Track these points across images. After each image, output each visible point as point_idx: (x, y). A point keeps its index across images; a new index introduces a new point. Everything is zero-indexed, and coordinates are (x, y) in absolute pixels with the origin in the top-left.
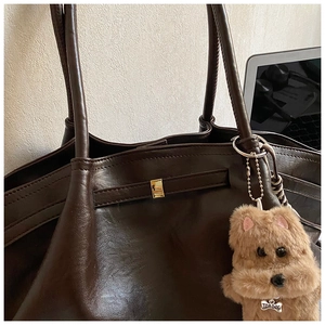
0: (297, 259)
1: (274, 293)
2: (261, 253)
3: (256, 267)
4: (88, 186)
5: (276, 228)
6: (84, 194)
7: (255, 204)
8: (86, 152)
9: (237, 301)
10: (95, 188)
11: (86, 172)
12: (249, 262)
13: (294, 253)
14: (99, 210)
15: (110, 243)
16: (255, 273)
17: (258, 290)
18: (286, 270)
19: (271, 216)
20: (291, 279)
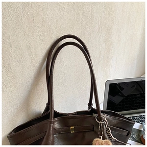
7: (100, 138)
10: (54, 128)
11: (52, 125)
14: (55, 135)
19: (104, 142)
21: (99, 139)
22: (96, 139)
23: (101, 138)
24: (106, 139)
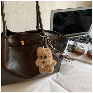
0: (48, 58)
1: (43, 64)
2: (41, 57)
3: (40, 59)
4: (6, 42)
5: (45, 52)
6: (5, 44)
8: (6, 35)
9: (38, 66)
10: (9, 43)
11: (6, 39)
12: (39, 59)
13: (48, 57)
14: (10, 47)
15: (12, 55)
16: (40, 61)
17: (40, 64)
18: (45, 60)
20: (46, 62)
21: (41, 48)
22: (39, 48)
23: (43, 47)
24: (47, 47)
